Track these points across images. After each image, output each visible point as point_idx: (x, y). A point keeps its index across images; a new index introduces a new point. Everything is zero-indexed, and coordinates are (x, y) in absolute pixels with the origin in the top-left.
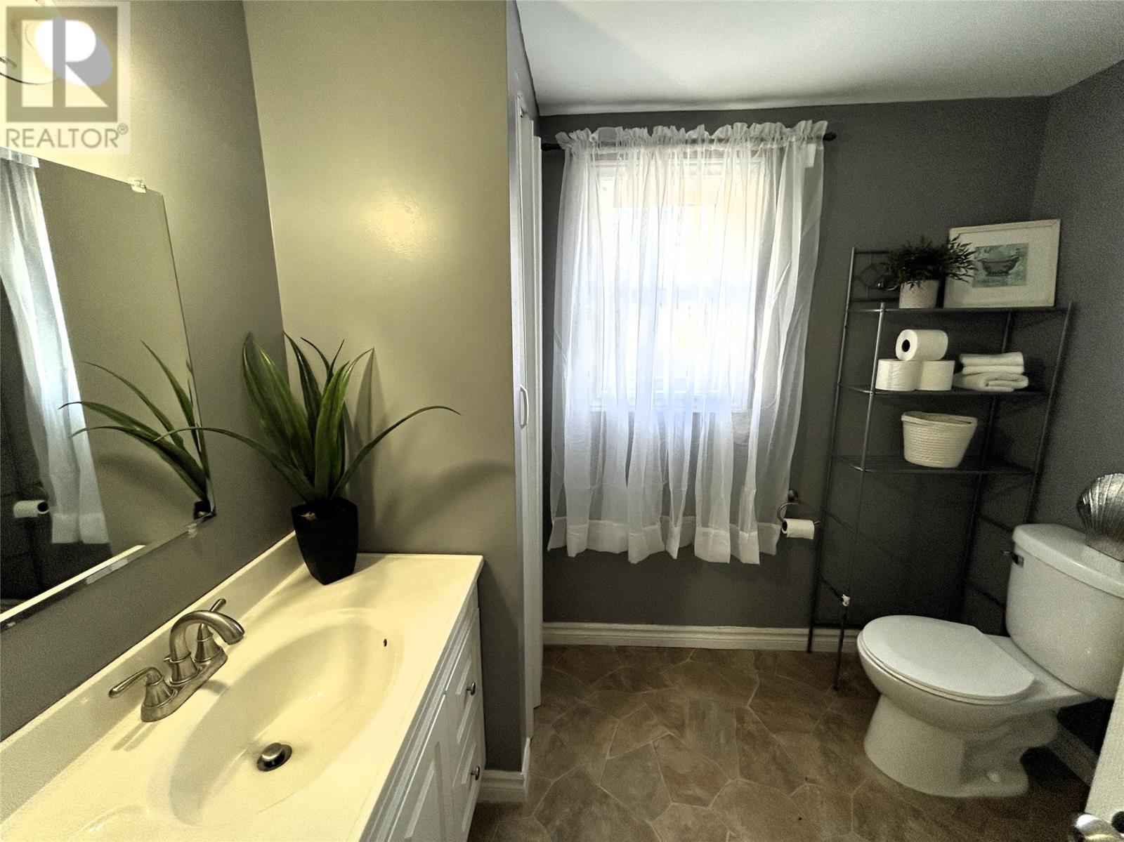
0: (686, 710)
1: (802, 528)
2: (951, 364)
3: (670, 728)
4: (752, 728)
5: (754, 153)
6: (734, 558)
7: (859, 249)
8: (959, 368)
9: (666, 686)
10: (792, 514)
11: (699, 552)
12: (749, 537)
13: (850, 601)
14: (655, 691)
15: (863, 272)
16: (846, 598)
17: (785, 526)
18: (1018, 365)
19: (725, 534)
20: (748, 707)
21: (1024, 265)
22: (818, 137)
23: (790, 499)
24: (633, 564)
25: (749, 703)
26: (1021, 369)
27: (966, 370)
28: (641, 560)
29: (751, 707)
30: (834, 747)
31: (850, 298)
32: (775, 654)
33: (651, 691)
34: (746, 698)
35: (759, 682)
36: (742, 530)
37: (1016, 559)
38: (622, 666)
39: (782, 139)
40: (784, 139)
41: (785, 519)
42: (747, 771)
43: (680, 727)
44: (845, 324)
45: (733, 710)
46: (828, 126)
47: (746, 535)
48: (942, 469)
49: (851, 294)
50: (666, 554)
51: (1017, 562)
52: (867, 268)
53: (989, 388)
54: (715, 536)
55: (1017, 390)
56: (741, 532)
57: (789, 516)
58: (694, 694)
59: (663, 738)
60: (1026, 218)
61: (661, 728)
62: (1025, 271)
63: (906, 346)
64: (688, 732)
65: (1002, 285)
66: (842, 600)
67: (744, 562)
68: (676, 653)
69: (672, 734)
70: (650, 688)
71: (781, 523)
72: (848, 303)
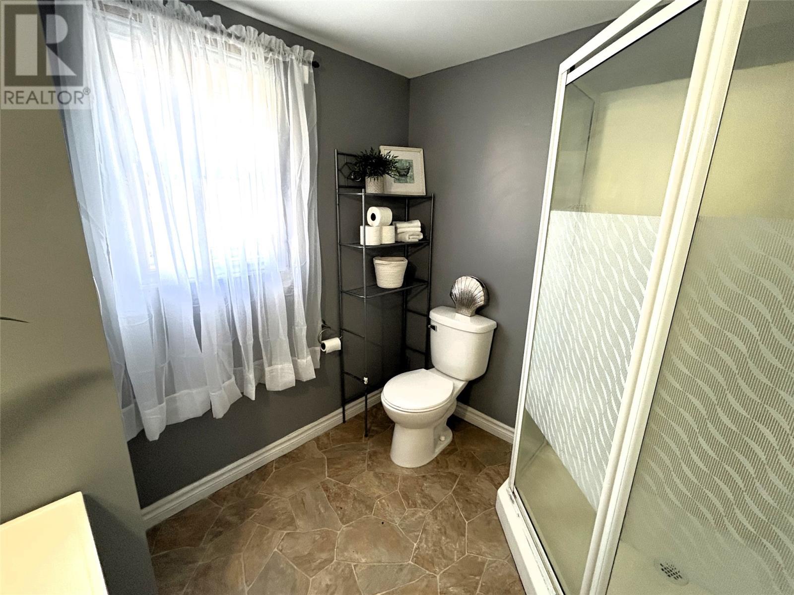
0: (290, 507)
1: (333, 344)
2: (393, 227)
3: (284, 528)
4: (335, 489)
5: (266, 59)
6: (297, 381)
7: (340, 151)
8: (396, 229)
9: (267, 500)
10: (326, 337)
11: (270, 386)
12: (306, 362)
13: (368, 380)
14: (260, 510)
15: (343, 167)
16: (366, 379)
17: (323, 346)
18: (418, 227)
19: (288, 367)
20: (327, 478)
21: (412, 172)
22: (309, 63)
23: (323, 327)
24: (219, 419)
25: (327, 475)
26: (420, 229)
27: (399, 231)
28: (225, 412)
29: (329, 476)
30: (379, 470)
31: (338, 185)
32: (327, 434)
33: (257, 511)
34: (323, 473)
35: (326, 458)
36: (298, 359)
37: (434, 328)
38: (223, 508)
39: (285, 54)
40: (287, 55)
41: (323, 342)
42: (345, 519)
43: (292, 522)
44: (337, 203)
45: (319, 486)
46: (315, 55)
47: (304, 361)
48: (396, 289)
49: (338, 182)
50: (244, 398)
51: (434, 329)
52: (344, 165)
53: (410, 240)
54: (282, 369)
55: (419, 240)
56: (299, 360)
57: (325, 338)
58: (289, 492)
59: (283, 539)
60: (407, 146)
61: (279, 533)
62: (413, 175)
63: (373, 217)
64: (299, 522)
65: (405, 183)
66: (364, 381)
67: (305, 381)
68: (262, 472)
69: (289, 532)
70: (255, 510)
71: (320, 345)
72: (337, 188)
